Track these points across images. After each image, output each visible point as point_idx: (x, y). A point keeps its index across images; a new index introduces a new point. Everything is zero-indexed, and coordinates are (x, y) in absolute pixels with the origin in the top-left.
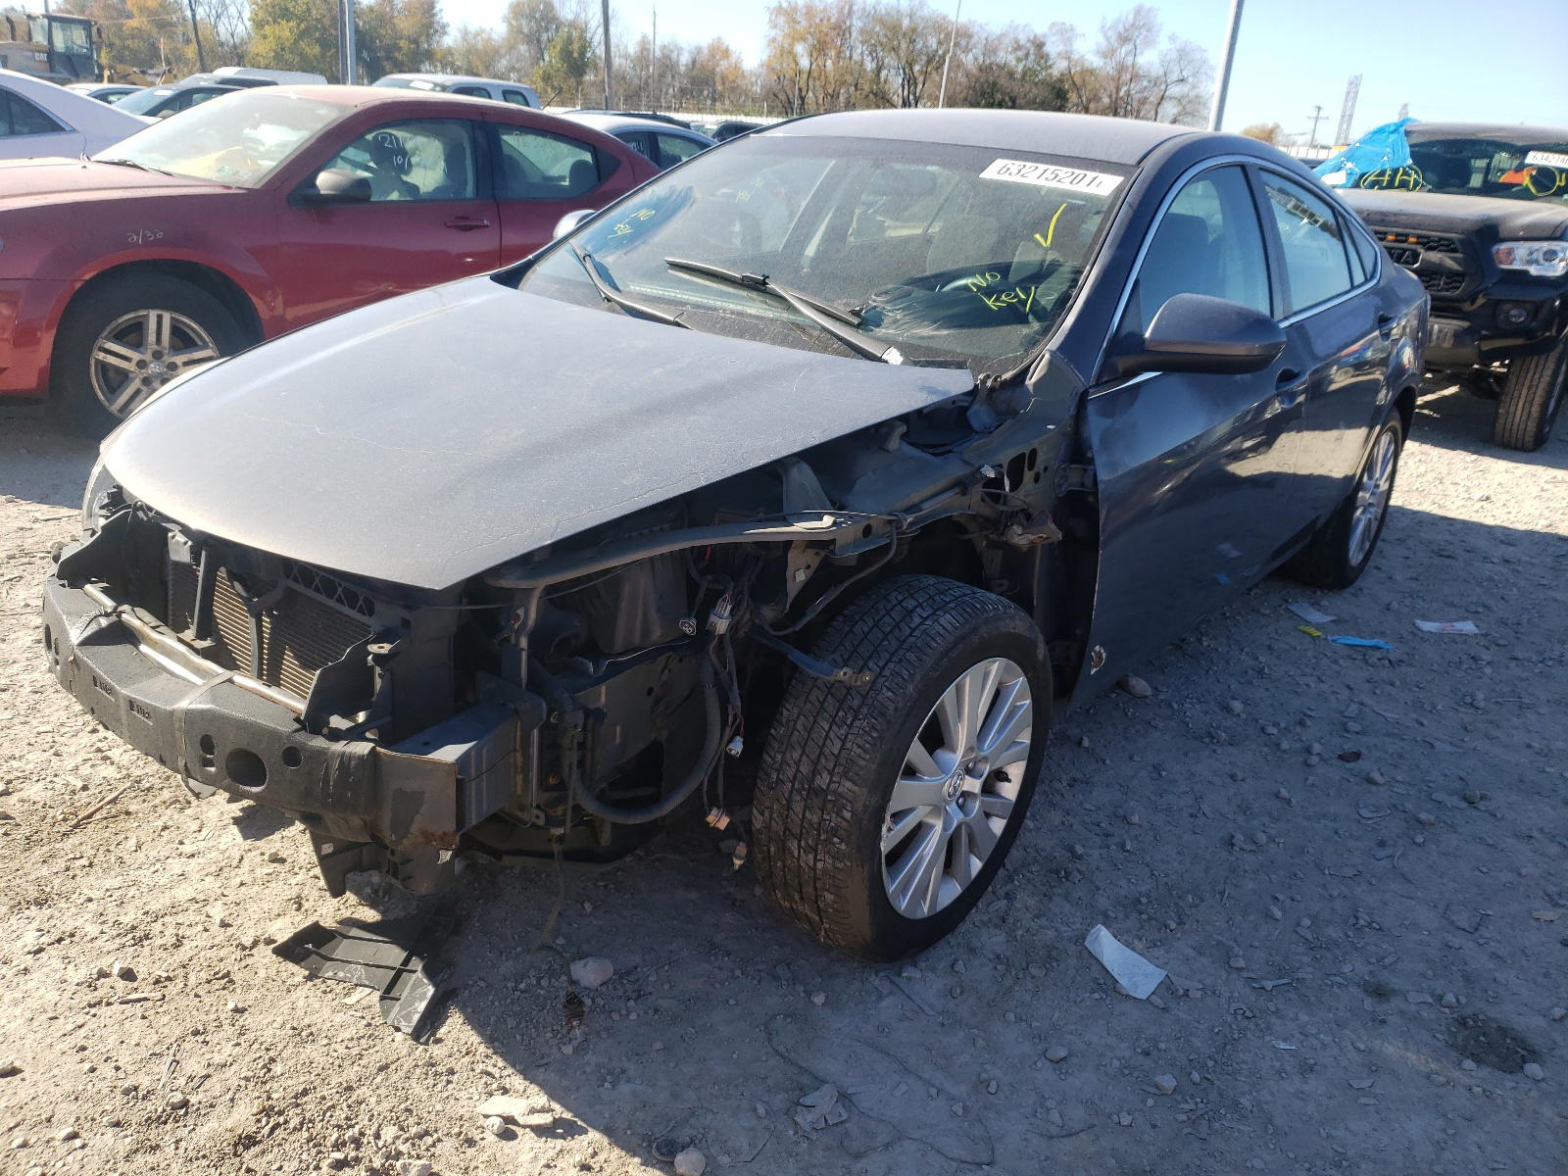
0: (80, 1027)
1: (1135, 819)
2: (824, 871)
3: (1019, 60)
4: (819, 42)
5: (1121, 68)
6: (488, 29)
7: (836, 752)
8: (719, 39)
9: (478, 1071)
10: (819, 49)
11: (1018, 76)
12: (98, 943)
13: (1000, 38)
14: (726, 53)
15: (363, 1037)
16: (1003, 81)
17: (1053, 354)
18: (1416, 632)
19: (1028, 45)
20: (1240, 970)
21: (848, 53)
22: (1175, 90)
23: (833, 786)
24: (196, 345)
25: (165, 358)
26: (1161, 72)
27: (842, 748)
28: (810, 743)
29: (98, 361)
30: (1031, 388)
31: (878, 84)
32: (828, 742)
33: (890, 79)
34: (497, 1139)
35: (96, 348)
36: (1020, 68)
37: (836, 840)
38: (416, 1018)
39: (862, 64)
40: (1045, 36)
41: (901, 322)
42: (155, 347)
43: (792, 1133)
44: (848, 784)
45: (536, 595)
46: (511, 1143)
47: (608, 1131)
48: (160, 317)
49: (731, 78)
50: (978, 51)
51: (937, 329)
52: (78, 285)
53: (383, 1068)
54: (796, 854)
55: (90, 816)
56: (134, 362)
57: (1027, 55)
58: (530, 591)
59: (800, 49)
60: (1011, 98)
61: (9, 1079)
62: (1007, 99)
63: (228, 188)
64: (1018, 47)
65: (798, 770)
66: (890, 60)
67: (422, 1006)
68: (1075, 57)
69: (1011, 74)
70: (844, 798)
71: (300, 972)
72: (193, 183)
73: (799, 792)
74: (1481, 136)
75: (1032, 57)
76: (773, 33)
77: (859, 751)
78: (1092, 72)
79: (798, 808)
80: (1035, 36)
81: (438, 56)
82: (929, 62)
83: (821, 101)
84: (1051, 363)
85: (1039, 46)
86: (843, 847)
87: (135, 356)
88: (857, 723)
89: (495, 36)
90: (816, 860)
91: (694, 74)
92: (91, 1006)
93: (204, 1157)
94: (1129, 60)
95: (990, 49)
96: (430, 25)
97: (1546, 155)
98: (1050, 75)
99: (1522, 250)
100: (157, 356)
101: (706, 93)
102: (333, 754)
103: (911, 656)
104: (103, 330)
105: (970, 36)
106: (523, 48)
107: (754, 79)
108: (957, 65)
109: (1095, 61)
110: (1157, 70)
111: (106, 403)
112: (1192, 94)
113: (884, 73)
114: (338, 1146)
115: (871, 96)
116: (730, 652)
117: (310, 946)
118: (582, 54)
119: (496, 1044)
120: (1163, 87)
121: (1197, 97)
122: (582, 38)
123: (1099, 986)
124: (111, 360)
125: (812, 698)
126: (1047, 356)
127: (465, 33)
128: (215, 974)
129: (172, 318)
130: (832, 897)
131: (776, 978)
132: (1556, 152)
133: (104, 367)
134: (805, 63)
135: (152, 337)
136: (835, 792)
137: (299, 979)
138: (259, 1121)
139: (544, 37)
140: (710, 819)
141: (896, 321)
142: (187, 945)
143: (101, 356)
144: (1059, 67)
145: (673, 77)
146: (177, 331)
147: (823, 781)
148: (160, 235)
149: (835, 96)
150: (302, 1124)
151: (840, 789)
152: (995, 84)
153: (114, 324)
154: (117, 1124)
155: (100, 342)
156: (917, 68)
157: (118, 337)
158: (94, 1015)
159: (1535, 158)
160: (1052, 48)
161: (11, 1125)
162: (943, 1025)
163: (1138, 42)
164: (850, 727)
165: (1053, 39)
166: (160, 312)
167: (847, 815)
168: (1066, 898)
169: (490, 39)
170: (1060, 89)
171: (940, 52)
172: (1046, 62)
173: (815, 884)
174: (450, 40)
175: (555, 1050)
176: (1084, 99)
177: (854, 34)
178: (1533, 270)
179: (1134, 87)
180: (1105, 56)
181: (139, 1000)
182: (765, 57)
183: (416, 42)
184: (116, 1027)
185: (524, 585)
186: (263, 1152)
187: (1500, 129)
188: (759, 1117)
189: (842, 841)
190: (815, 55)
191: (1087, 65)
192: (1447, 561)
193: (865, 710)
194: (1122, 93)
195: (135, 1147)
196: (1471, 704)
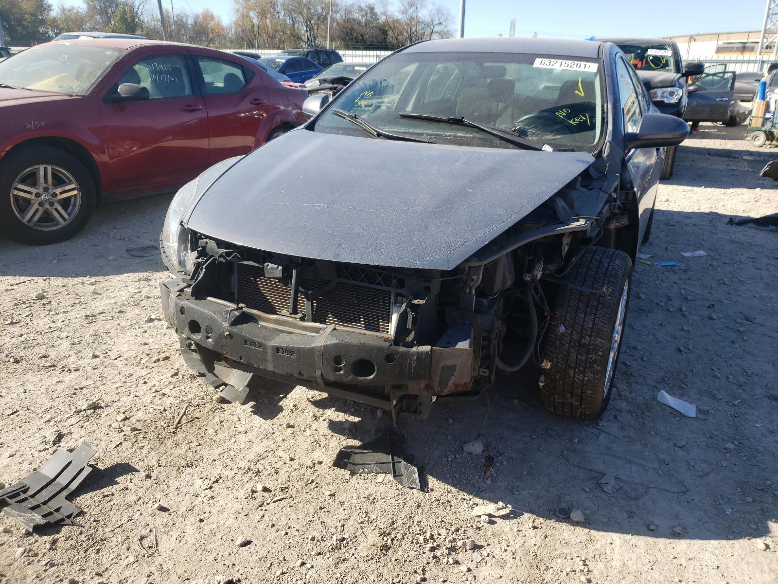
0: (263, 516)
1: (639, 348)
2: (588, 380)
3: (363, 16)
4: (262, 10)
5: (411, 19)
6: (76, 7)
7: (591, 327)
8: (207, 10)
9: (459, 499)
10: (263, 14)
11: (363, 24)
12: (236, 478)
13: (352, 6)
14: (212, 18)
15: (399, 495)
16: (356, 27)
17: (610, 142)
18: (683, 257)
19: (366, 9)
20: (720, 399)
21: (277, 16)
22: (437, 28)
23: (592, 342)
24: (65, 182)
25: (50, 190)
26: (430, 20)
27: (593, 324)
28: (576, 325)
29: (14, 195)
30: (606, 158)
31: (294, 30)
32: (585, 323)
33: (300, 27)
34: (489, 525)
35: (13, 188)
36: (363, 21)
37: (595, 365)
38: (418, 481)
39: (285, 21)
40: (374, 4)
41: (536, 134)
42: (44, 185)
43: (605, 496)
44: (600, 340)
45: (482, 268)
46: (496, 525)
47: (532, 512)
48: (46, 169)
49: (217, 30)
50: (342, 13)
51: (554, 135)
52: (3, 154)
53: (419, 506)
54: (572, 376)
55: (179, 422)
56: (34, 194)
57: (366, 14)
58: (481, 266)
59: (252, 14)
60: (361, 35)
61: (248, 546)
62: (359, 36)
63: (72, 96)
64: (362, 10)
65: (571, 338)
66: (301, 19)
67: (417, 475)
68: (389, 14)
69: (360, 23)
70: (598, 346)
71: (346, 473)
72: (48, 94)
73: (573, 347)
74: (627, 43)
75: (369, 15)
76: (238, 6)
77: (602, 324)
78: (397, 21)
79: (574, 355)
80: (369, 5)
81: (49, 23)
82: (319, 19)
83: (266, 40)
84: (611, 146)
85: (372, 9)
86: (599, 368)
87: (34, 191)
88: (598, 312)
89: (80, 11)
90: (584, 376)
91: (196, 29)
92: (260, 506)
93: (372, 559)
94: (415, 15)
95: (348, 11)
96: (42, 6)
97: (655, 50)
98: (379, 23)
99: (659, 92)
100: (46, 190)
101: (204, 38)
102: (413, 353)
103: (612, 279)
104: (16, 178)
105: (337, 5)
106: (98, 17)
107: (228, 31)
108: (333, 20)
109: (399, 16)
110: (428, 19)
111: (21, 218)
112: (445, 30)
113: (296, 25)
114: (426, 541)
115: (292, 37)
116: (540, 288)
117: (346, 460)
118: (133, 20)
119: (458, 486)
120: (432, 27)
121: (447, 31)
122: (131, 11)
123: (675, 416)
124: (22, 194)
125: (571, 304)
126: (608, 144)
127: (63, 10)
128: (308, 481)
129: (52, 169)
130: (591, 392)
131: (551, 436)
132: (659, 49)
133: (16, 198)
134: (255, 21)
135: (42, 180)
136: (593, 345)
137: (347, 476)
138: (383, 539)
139: (110, 11)
140: (543, 364)
141: (534, 134)
142: (282, 472)
143: (16, 192)
144: (382, 19)
145: (185, 31)
146: (55, 176)
147: (586, 340)
148: (43, 124)
149: (272, 37)
150: (403, 536)
151: (596, 343)
152: (352, 28)
153: (21, 174)
154: (319, 554)
155: (14, 185)
156: (313, 22)
157: (23, 181)
158: (266, 510)
159: (650, 52)
160: (378, 10)
161: (268, 566)
162: (629, 442)
163: (418, 6)
164: (595, 314)
165: (378, 5)
166: (46, 166)
167: (600, 353)
168: (636, 383)
169: (78, 12)
170: (384, 30)
171: (324, 14)
172: (376, 16)
173: (582, 387)
174: (54, 13)
175: (483, 484)
176: (396, 34)
177: (279, 6)
178: (666, 101)
179: (419, 28)
180: (403, 13)
181: (281, 500)
182: (233, 19)
183: (35, 15)
184: (280, 513)
185: (478, 264)
186: (395, 551)
187: (634, 40)
188: (587, 492)
189: (598, 366)
190: (260, 17)
191: (395, 18)
192: (674, 227)
193: (600, 306)
194: (413, 31)
195: (336, 561)
196: (724, 284)
